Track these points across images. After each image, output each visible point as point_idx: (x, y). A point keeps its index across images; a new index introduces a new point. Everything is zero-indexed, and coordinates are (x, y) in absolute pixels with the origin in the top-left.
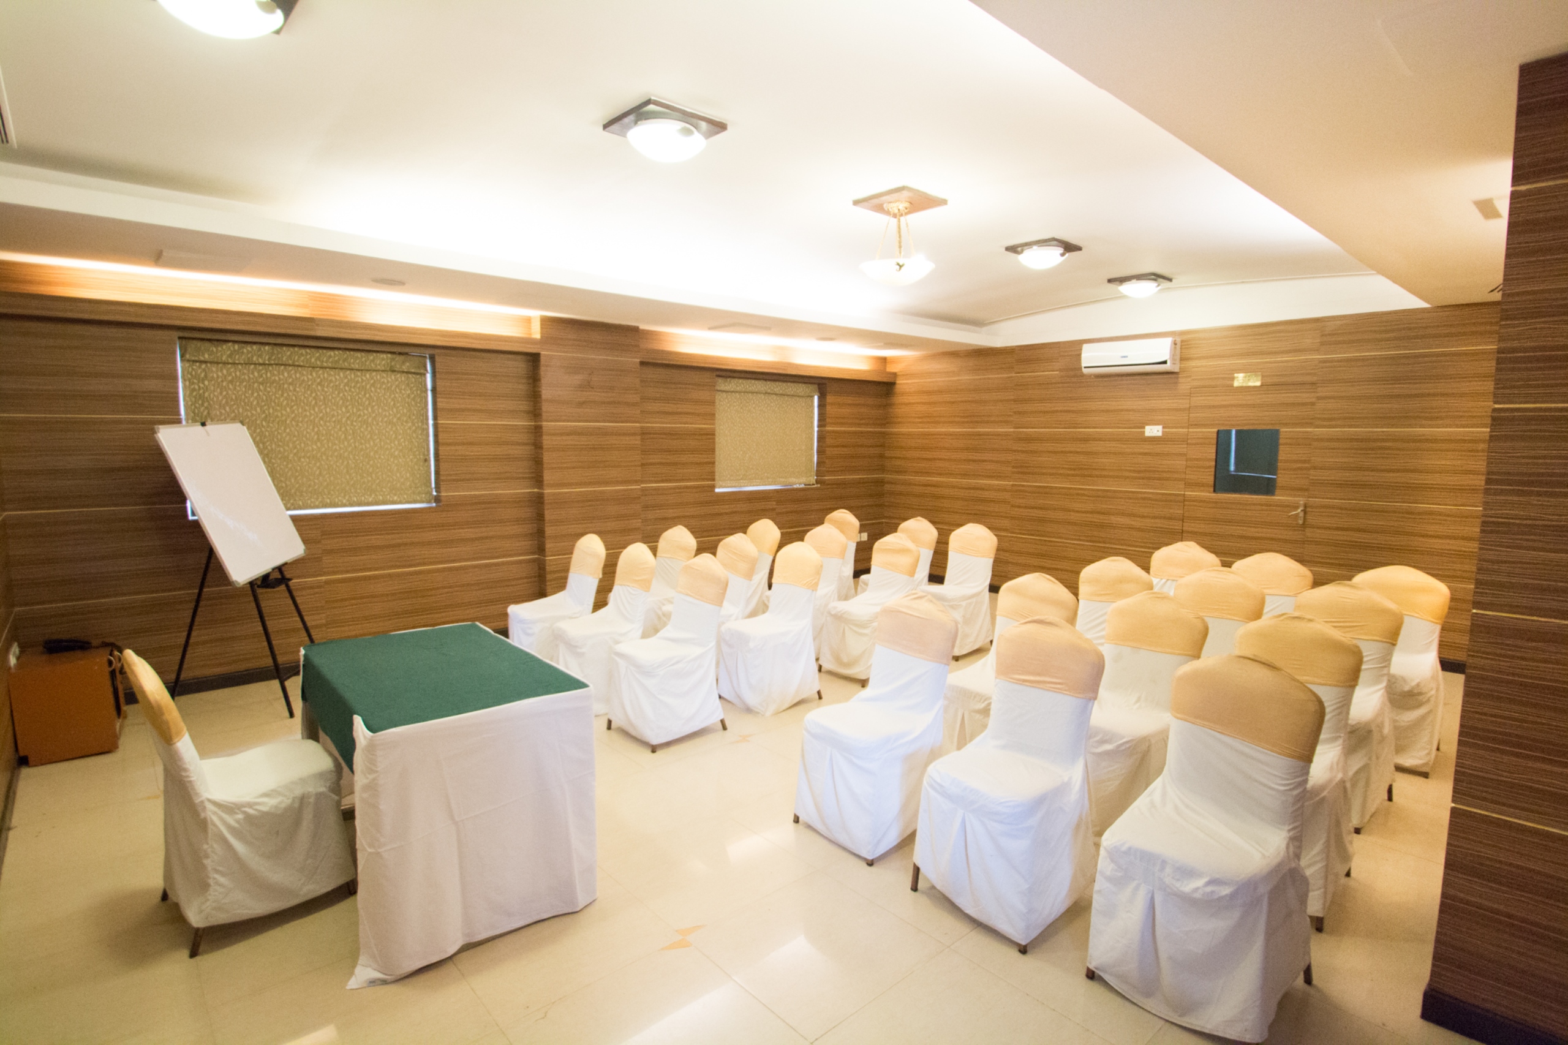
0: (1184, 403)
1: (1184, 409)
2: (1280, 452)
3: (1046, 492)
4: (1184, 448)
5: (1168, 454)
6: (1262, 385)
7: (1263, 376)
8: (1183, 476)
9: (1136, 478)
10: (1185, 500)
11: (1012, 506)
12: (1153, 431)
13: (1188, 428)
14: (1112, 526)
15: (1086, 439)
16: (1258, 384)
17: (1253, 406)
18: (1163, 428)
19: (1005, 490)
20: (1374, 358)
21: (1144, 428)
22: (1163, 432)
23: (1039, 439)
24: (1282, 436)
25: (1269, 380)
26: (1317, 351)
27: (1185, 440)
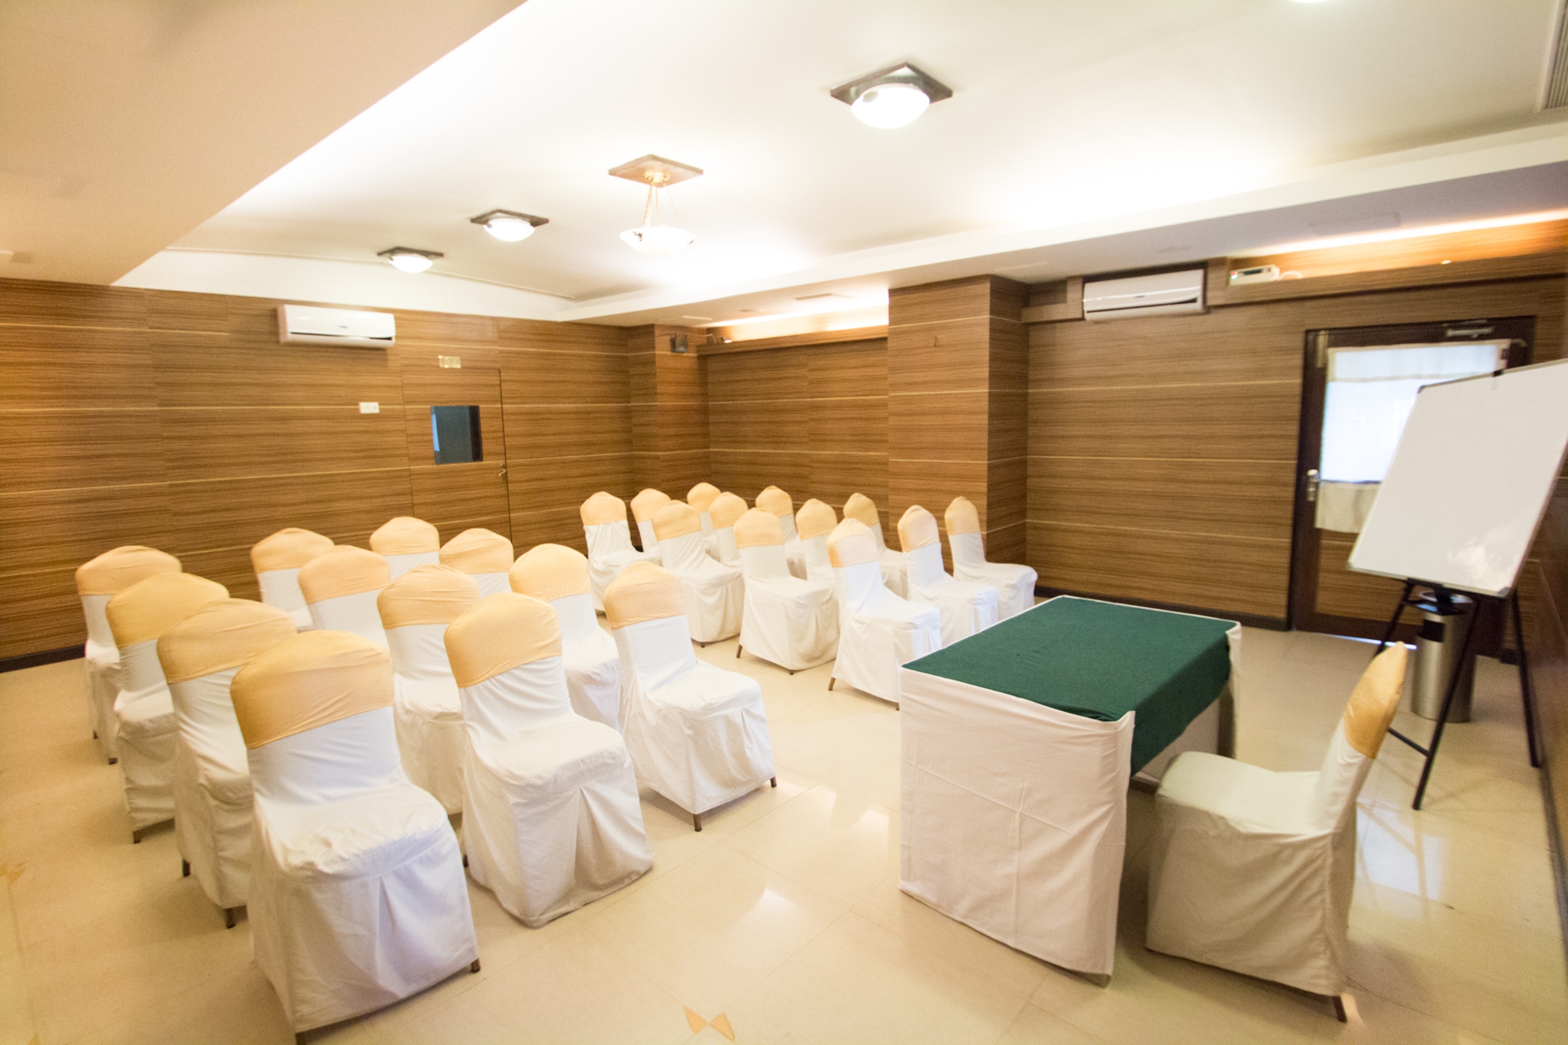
0: (396, 381)
1: (397, 387)
2: (482, 425)
3: (234, 487)
4: (401, 424)
5: (388, 432)
6: (462, 368)
7: (462, 360)
8: (405, 452)
9: (355, 458)
10: (410, 474)
11: (175, 514)
12: (369, 407)
13: (404, 405)
14: (336, 514)
15: (284, 419)
16: (459, 366)
17: (459, 386)
18: (380, 404)
19: (162, 494)
20: (532, 353)
21: (357, 404)
22: (380, 409)
23: (212, 420)
24: (481, 411)
25: (468, 364)
26: (495, 343)
27: (403, 417)
